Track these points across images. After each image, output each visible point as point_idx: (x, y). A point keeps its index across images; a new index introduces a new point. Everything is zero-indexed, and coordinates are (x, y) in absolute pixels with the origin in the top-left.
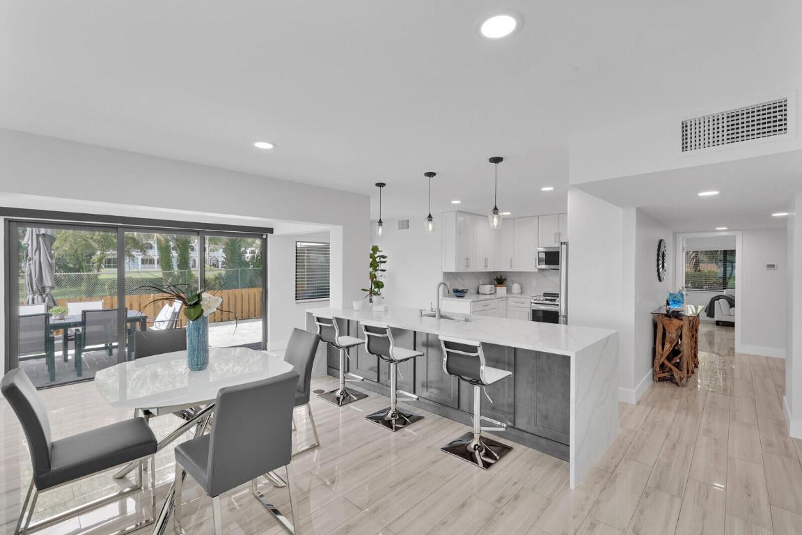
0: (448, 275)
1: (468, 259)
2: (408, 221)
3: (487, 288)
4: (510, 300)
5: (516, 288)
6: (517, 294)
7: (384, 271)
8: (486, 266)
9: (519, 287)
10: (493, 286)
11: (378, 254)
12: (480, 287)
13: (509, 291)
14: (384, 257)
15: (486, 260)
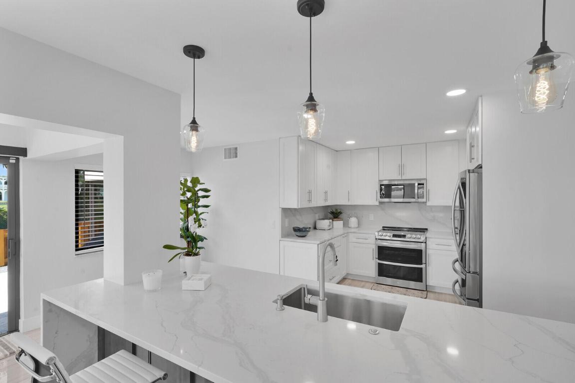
0: (286, 212)
1: (310, 192)
2: (236, 149)
3: (325, 223)
4: (351, 235)
5: (353, 221)
6: (354, 228)
7: (207, 206)
8: (326, 200)
9: (357, 220)
10: (331, 221)
11: (199, 187)
12: (317, 222)
13: (346, 225)
14: (206, 190)
15: (326, 192)
